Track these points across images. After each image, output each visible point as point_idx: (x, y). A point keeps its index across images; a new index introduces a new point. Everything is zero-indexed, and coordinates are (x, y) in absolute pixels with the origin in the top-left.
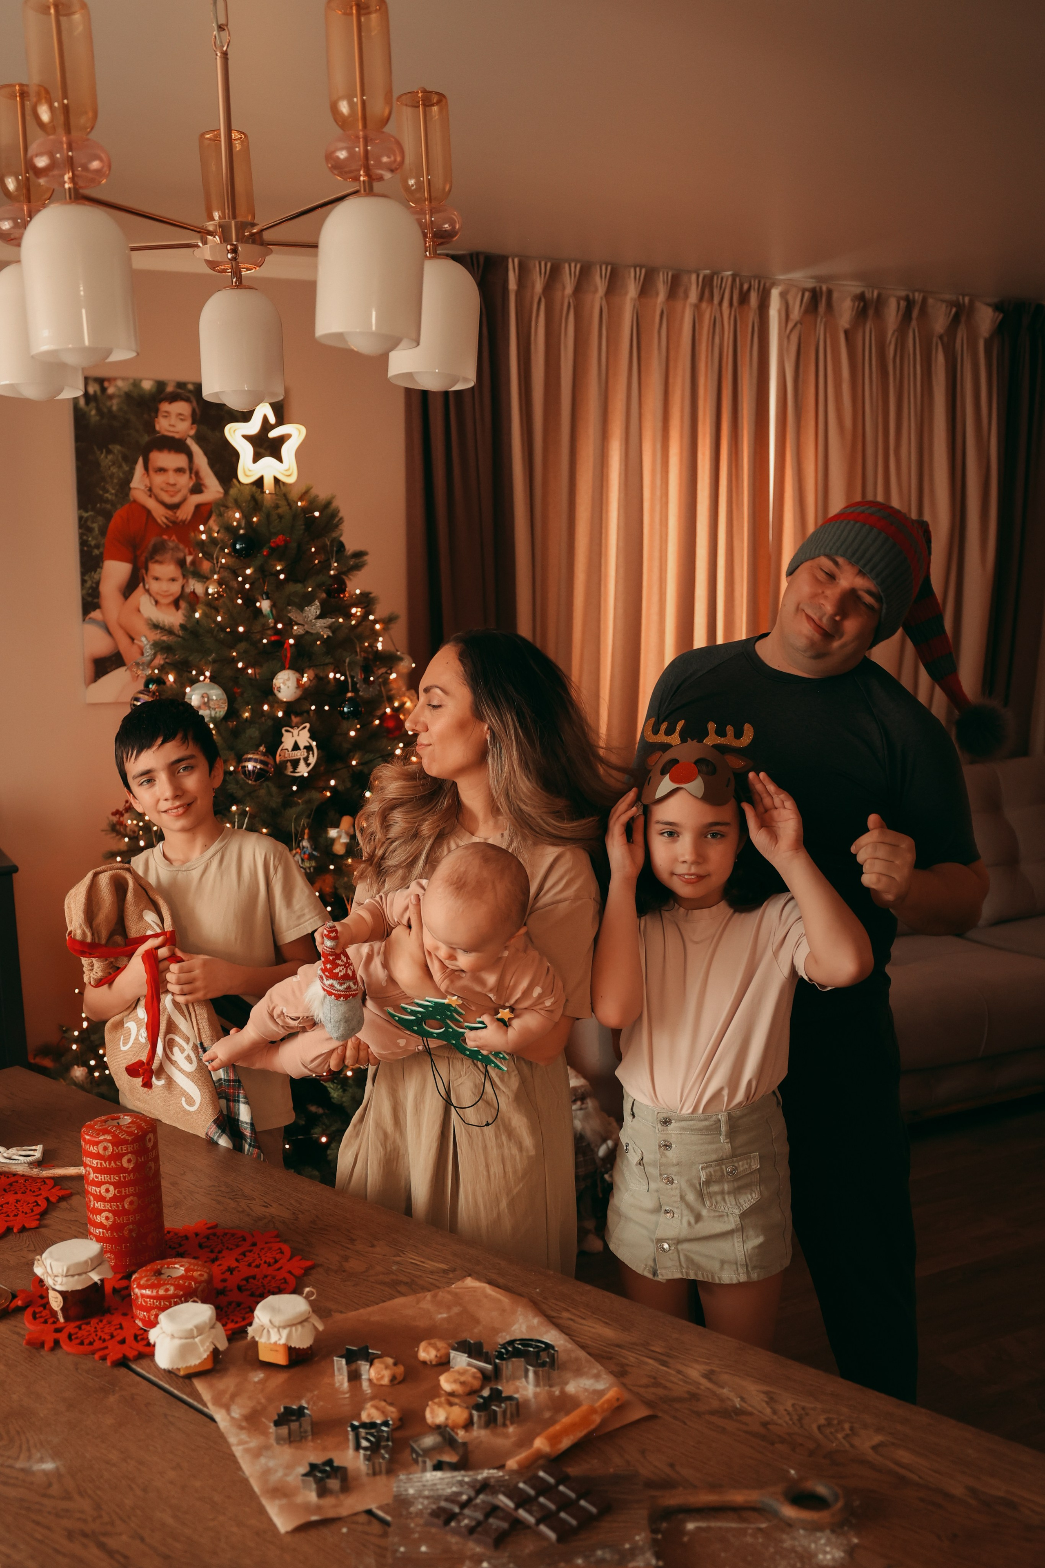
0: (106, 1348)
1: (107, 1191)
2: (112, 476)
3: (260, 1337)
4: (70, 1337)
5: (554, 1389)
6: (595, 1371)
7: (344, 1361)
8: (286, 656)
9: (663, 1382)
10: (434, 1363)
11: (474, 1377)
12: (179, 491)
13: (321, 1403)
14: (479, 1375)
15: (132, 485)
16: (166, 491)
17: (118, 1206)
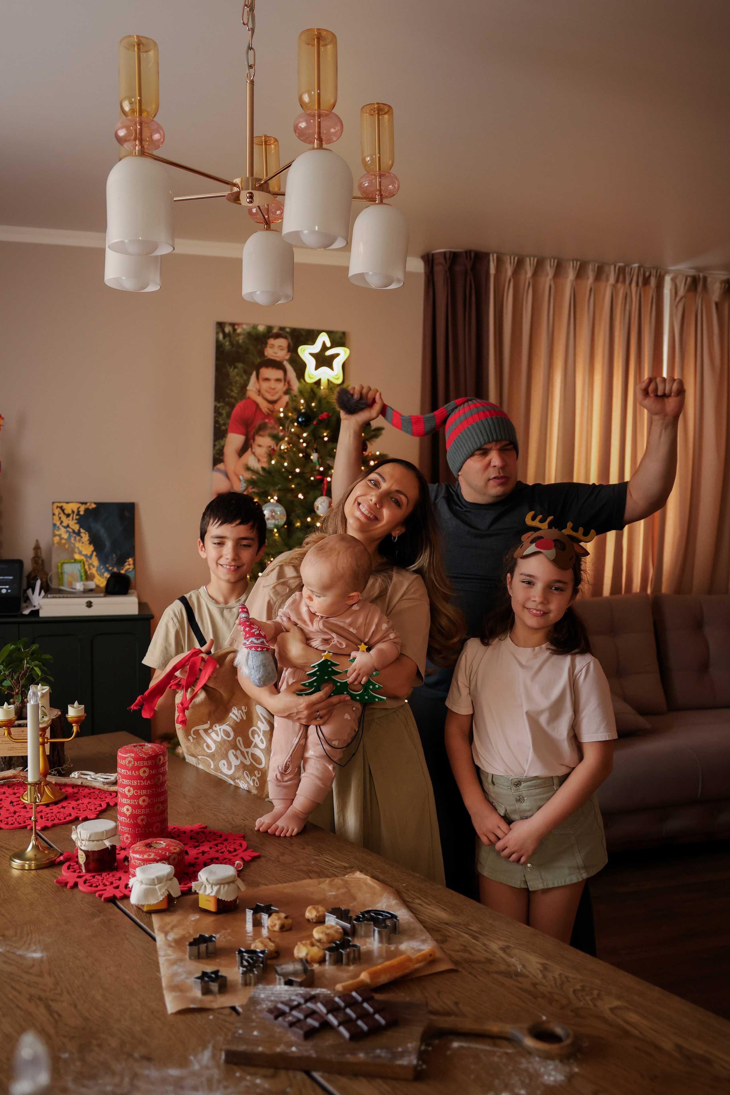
0: (105, 890)
1: (129, 791)
2: (236, 382)
3: (199, 890)
4: (85, 882)
5: (390, 946)
6: (424, 938)
7: (252, 911)
8: (324, 488)
9: (470, 949)
10: (314, 921)
11: (337, 931)
12: (277, 393)
13: (229, 938)
14: (341, 930)
15: (248, 388)
16: (269, 393)
17: (135, 802)
